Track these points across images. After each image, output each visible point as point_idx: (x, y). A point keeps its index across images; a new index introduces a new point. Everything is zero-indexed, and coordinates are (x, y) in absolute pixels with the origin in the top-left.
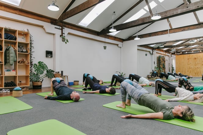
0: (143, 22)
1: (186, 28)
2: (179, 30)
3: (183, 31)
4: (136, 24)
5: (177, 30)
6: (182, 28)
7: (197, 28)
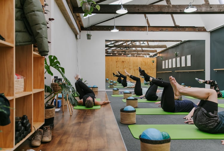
0: (160, 11)
1: (164, 29)
2: (157, 29)
3: (161, 31)
4: (149, 11)
5: (155, 28)
6: (160, 28)
7: (174, 31)
